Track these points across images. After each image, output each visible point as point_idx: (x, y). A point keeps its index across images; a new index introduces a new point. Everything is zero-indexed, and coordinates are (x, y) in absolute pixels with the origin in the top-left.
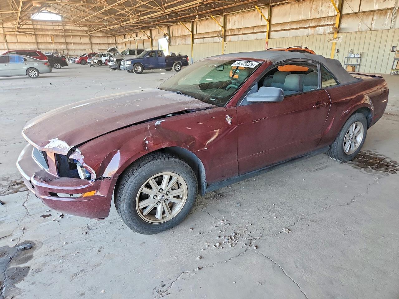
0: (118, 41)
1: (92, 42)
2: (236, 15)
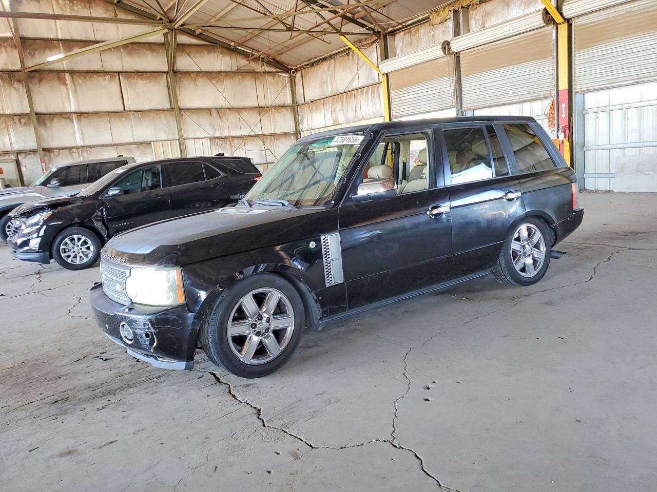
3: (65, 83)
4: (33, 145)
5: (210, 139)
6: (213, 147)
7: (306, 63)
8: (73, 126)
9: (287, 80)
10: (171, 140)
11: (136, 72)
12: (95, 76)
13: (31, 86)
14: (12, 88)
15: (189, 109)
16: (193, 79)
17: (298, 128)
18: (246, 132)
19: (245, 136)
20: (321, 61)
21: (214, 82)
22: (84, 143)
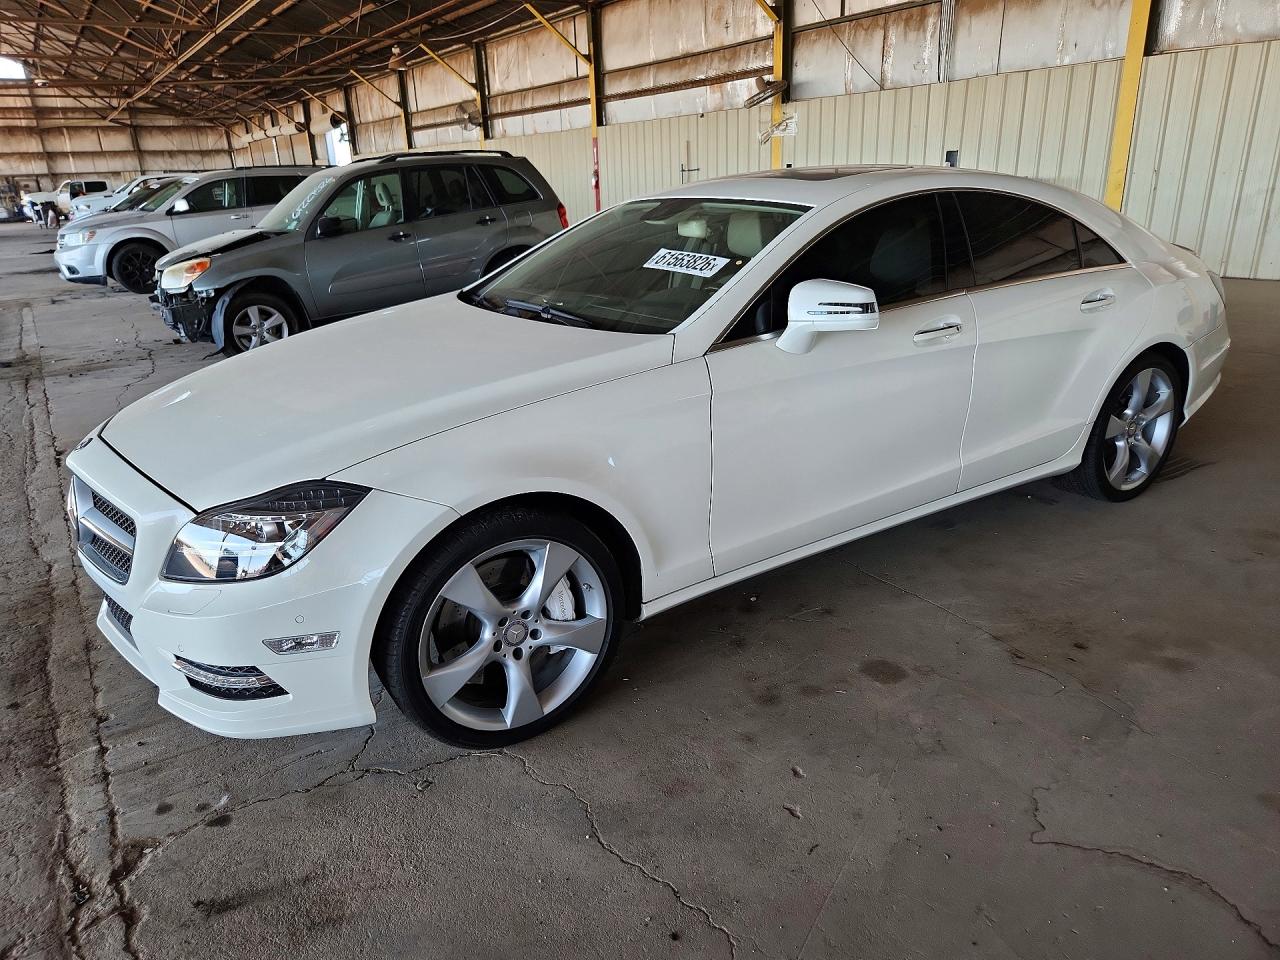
0: (236, 144)
1: (143, 148)
2: (508, 42)
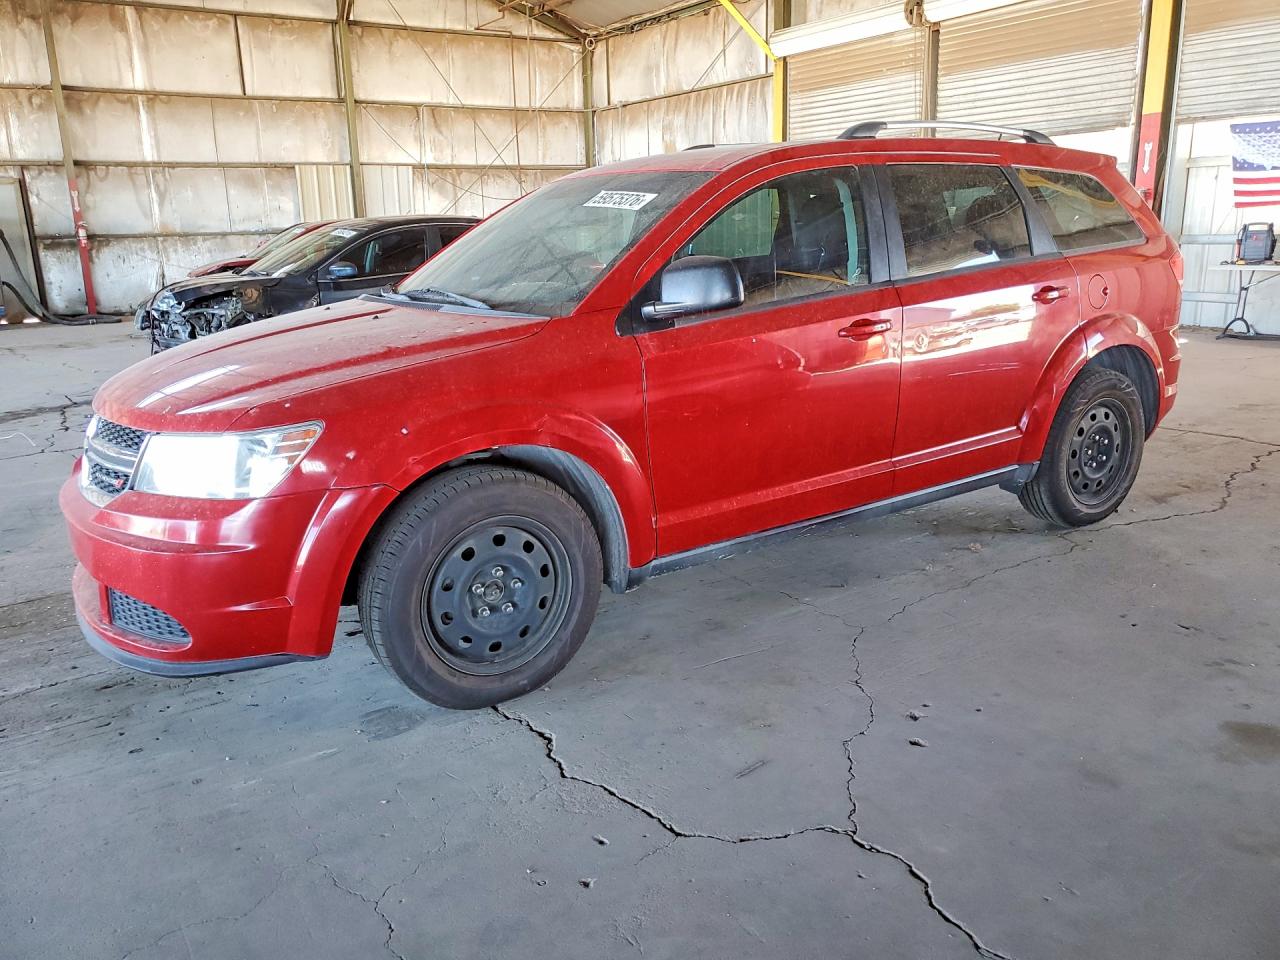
3: (124, 29)
4: (54, 152)
5: (414, 167)
6: (419, 185)
7: (618, 25)
8: (139, 120)
9: (576, 57)
10: (334, 164)
11: (272, 16)
12: (186, 17)
13: (55, 29)
14: (17, 30)
15: (373, 103)
16: (387, 41)
17: (591, 156)
18: (486, 158)
19: (484, 167)
20: (648, 23)
21: (429, 50)
22: (159, 156)
